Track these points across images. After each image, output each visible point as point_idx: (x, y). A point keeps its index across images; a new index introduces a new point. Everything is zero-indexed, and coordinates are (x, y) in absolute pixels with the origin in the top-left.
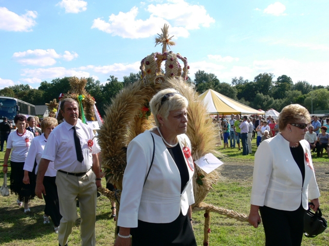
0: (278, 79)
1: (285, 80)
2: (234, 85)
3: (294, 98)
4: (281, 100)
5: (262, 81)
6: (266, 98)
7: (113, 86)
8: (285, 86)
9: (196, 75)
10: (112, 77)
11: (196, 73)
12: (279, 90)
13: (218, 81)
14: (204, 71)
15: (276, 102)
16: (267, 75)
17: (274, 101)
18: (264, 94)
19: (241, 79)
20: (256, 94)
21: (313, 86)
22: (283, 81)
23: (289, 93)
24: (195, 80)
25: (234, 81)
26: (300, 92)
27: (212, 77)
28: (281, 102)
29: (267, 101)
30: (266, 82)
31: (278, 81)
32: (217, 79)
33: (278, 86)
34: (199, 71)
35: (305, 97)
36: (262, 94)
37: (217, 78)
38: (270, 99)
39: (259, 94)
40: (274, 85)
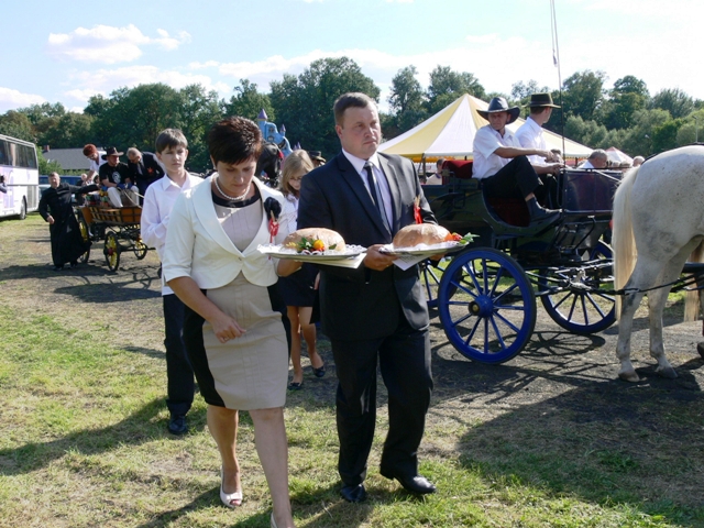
0: (617, 84)
1: (631, 86)
2: (518, 99)
3: (654, 127)
4: (623, 131)
5: (580, 88)
6: (588, 126)
7: (247, 102)
8: (631, 99)
9: (433, 76)
10: (245, 83)
11: (432, 72)
12: (619, 110)
13: (482, 89)
14: (449, 68)
15: (611, 137)
16: (591, 75)
17: (607, 134)
18: (584, 119)
19: (532, 85)
20: (566, 119)
21: (694, 100)
22: (628, 90)
23: (642, 114)
24: (431, 88)
25: (517, 89)
26: (667, 113)
27: (469, 80)
28: (622, 136)
29: (590, 133)
30: (589, 93)
31: (616, 89)
32: (478, 86)
33: (616, 101)
34: (439, 68)
35: (679, 125)
36: (580, 118)
37: (480, 83)
38: (597, 129)
39: (573, 118)
40: (607, 97)
